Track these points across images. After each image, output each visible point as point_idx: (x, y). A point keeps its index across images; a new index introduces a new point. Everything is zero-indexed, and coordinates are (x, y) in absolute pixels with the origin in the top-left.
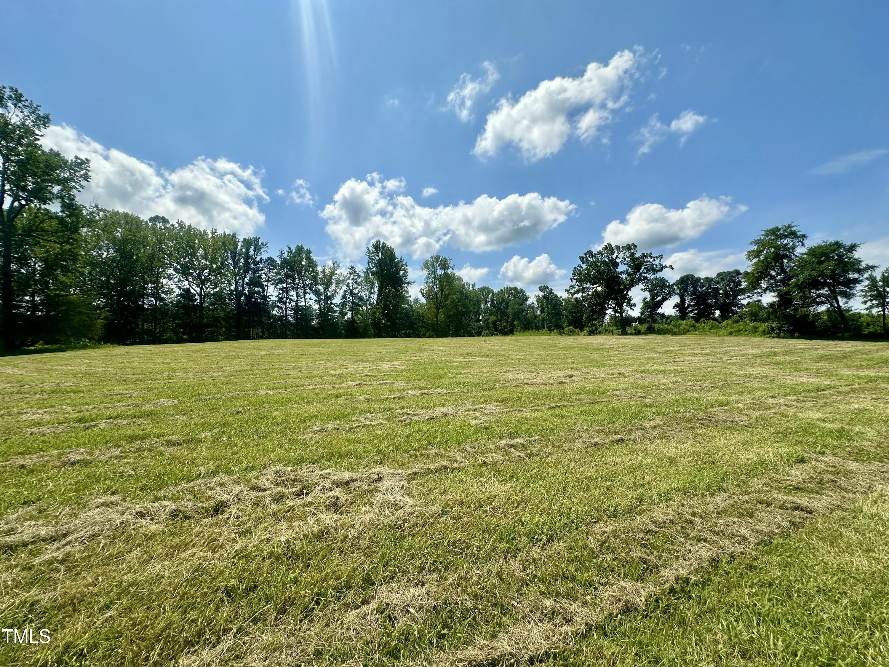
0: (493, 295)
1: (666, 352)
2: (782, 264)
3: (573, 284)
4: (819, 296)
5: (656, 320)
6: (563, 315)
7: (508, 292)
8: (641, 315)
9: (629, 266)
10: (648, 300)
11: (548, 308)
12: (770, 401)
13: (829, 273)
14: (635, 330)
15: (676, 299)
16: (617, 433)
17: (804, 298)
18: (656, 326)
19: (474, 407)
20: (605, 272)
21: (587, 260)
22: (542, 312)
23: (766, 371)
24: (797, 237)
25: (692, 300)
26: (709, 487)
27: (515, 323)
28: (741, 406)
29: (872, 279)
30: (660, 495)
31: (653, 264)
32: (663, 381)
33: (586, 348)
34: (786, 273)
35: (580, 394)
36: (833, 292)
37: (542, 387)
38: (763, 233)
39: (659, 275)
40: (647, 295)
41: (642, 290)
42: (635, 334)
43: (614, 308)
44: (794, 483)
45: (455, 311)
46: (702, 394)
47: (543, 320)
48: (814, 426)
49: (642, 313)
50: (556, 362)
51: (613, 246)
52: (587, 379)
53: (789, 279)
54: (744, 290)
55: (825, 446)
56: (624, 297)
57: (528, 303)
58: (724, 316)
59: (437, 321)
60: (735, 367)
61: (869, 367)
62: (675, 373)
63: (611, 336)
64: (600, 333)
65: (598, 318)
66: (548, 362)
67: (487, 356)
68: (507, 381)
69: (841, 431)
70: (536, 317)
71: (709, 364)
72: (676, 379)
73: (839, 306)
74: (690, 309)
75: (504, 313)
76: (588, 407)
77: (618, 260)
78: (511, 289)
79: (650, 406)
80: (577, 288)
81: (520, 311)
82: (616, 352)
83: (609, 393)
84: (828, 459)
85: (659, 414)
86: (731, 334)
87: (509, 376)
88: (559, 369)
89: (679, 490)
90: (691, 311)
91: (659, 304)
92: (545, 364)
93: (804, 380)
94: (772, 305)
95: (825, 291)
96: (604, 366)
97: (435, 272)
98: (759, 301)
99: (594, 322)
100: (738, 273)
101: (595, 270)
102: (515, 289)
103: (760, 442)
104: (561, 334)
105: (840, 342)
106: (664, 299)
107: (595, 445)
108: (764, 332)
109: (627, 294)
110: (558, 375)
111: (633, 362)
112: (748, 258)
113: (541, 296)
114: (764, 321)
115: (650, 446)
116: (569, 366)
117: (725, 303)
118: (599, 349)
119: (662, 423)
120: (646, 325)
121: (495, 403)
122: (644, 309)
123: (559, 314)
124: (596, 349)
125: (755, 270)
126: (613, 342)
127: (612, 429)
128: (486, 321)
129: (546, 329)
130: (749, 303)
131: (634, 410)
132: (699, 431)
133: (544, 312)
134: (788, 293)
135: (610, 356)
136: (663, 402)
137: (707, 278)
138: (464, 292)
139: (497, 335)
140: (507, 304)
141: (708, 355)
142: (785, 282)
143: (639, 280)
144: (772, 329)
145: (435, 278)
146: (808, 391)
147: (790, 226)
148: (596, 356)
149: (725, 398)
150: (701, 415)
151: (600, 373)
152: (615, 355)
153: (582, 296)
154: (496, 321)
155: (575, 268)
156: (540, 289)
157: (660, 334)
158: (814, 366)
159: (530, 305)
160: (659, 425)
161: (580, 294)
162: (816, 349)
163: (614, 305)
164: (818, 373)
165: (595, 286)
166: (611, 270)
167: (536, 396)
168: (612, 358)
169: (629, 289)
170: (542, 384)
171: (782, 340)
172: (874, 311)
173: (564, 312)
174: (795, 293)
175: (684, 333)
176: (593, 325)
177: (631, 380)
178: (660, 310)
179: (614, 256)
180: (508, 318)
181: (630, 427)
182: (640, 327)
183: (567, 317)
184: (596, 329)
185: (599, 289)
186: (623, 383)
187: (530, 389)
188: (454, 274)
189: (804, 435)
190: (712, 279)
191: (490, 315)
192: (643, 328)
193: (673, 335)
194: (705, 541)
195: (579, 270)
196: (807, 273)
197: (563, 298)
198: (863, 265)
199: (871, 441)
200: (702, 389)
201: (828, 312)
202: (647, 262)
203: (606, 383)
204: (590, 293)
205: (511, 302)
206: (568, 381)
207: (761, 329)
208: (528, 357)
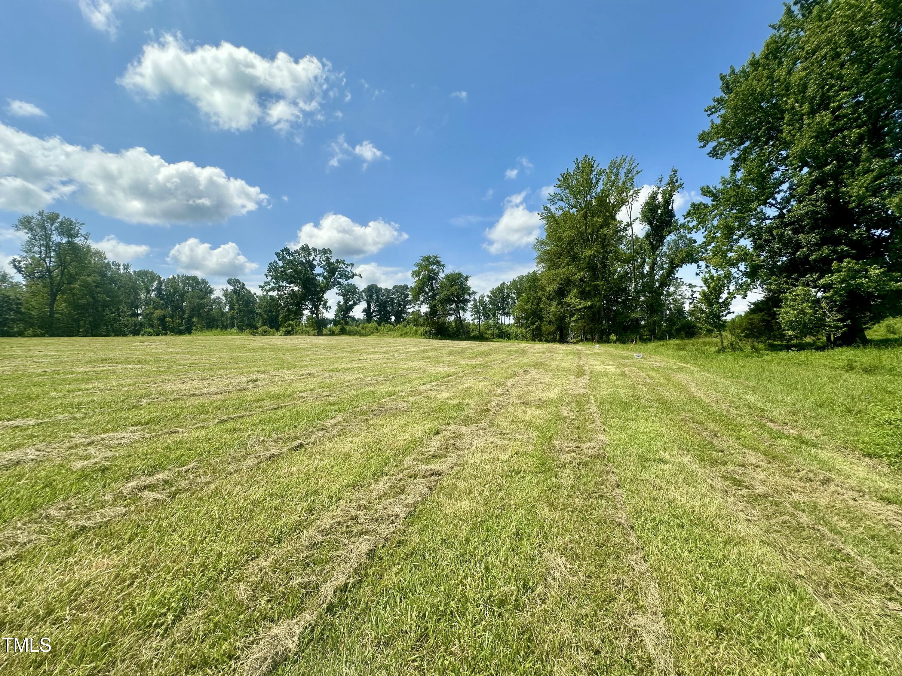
0: (160, 283)
1: (354, 351)
2: (432, 283)
3: (268, 280)
4: (451, 309)
5: (348, 322)
6: (257, 314)
7: (183, 282)
8: (336, 317)
9: (325, 269)
10: (342, 303)
11: (239, 305)
12: (422, 387)
13: (455, 293)
14: (330, 331)
15: (363, 305)
16: (297, 438)
17: (444, 310)
18: (348, 328)
19: (89, 440)
20: (301, 273)
21: (284, 257)
22: (232, 308)
23: (422, 364)
24: (441, 266)
25: (376, 306)
26: (374, 474)
27: (194, 320)
28: (403, 394)
29: (475, 300)
30: (332, 498)
31: (346, 271)
32: (348, 378)
33: (280, 349)
34: (434, 291)
35: (263, 400)
36: (457, 307)
37: (214, 397)
38: (422, 258)
39: (351, 281)
40: (341, 299)
41: (337, 294)
42: (330, 335)
43: (311, 309)
44: (432, 453)
45: (90, 299)
46: (377, 388)
47: (233, 318)
48: (445, 403)
49: (336, 316)
50: (241, 365)
51: (310, 248)
52: (274, 382)
53: (436, 296)
54: (410, 301)
55: (450, 418)
56: (320, 299)
57: (213, 297)
58: (397, 321)
59: (52, 312)
60: (401, 362)
61: (473, 358)
62: (359, 370)
63: (307, 337)
64: (296, 333)
65: (295, 319)
66: (230, 366)
67: (140, 362)
68: (164, 394)
69: (459, 404)
70: (223, 314)
71: (385, 360)
72: (358, 376)
73: (460, 318)
74: (374, 314)
75: (177, 307)
76: (269, 414)
77: (314, 262)
78: (188, 278)
79: (334, 404)
80: (273, 285)
81: (201, 306)
82: (310, 353)
83: (295, 396)
84: (451, 427)
85: (340, 411)
86: (401, 335)
87: (168, 387)
88: (242, 373)
89: (349, 486)
90: (375, 316)
91: (351, 308)
92: (226, 369)
93: (441, 369)
94: (426, 314)
95: (453, 306)
96: (295, 367)
97: (48, 237)
98: (419, 310)
99: (290, 322)
100: (406, 287)
101: (292, 269)
102: (195, 278)
103: (414, 422)
104: (254, 334)
105: (459, 342)
106: (355, 304)
107: (270, 457)
108: (421, 335)
109: (322, 297)
110: (238, 381)
111: (324, 362)
112: (412, 276)
113: (229, 290)
114: (422, 325)
115: (328, 445)
116: (256, 369)
117: (398, 311)
118: (292, 350)
119: (342, 420)
120: (339, 327)
121: (132, 428)
122: (338, 311)
123: (252, 312)
124: (288, 350)
125: (417, 286)
126: (307, 343)
127: (292, 435)
128: (148, 316)
129: (235, 328)
130: (413, 312)
131: (318, 410)
132: (371, 422)
133: (233, 309)
134: (435, 306)
135: (303, 356)
136: (345, 399)
137: (386, 289)
138: (109, 274)
139: (166, 334)
140: (182, 295)
141: (384, 353)
142: (433, 297)
143: (334, 284)
144: (426, 332)
145: (48, 247)
146: (443, 378)
147: (436, 257)
148: (288, 357)
149: (393, 389)
150: (375, 407)
151: (288, 375)
152: (308, 355)
153: (278, 294)
154: (164, 317)
155: (271, 264)
156: (229, 282)
157: (350, 335)
158: (446, 359)
159: (214, 300)
160: (339, 422)
161: (276, 292)
162: (449, 347)
163: (311, 306)
164: (449, 364)
165: (292, 285)
166: (308, 271)
167: (203, 409)
168: (304, 359)
169: (324, 292)
170: (216, 394)
171: (431, 340)
172: (476, 321)
173: (258, 311)
174: (439, 307)
175: (370, 335)
176: (290, 325)
177: (319, 380)
178: (351, 314)
179: (311, 258)
180: (184, 314)
181: (310, 430)
182: (334, 328)
183: (261, 315)
184: (293, 329)
185: (296, 289)
186: (311, 383)
187: (197, 401)
188: (89, 247)
189: (440, 412)
190: (390, 290)
191: (155, 308)
192: (337, 329)
193: (360, 336)
194: (366, 533)
195: (275, 267)
196: (445, 292)
197: (258, 294)
198: (471, 291)
199: (472, 409)
200: (377, 383)
201: (455, 321)
202: (340, 268)
203: (294, 385)
204: (286, 292)
205: (189, 295)
206: (250, 387)
207: (419, 332)
208: (204, 361)
